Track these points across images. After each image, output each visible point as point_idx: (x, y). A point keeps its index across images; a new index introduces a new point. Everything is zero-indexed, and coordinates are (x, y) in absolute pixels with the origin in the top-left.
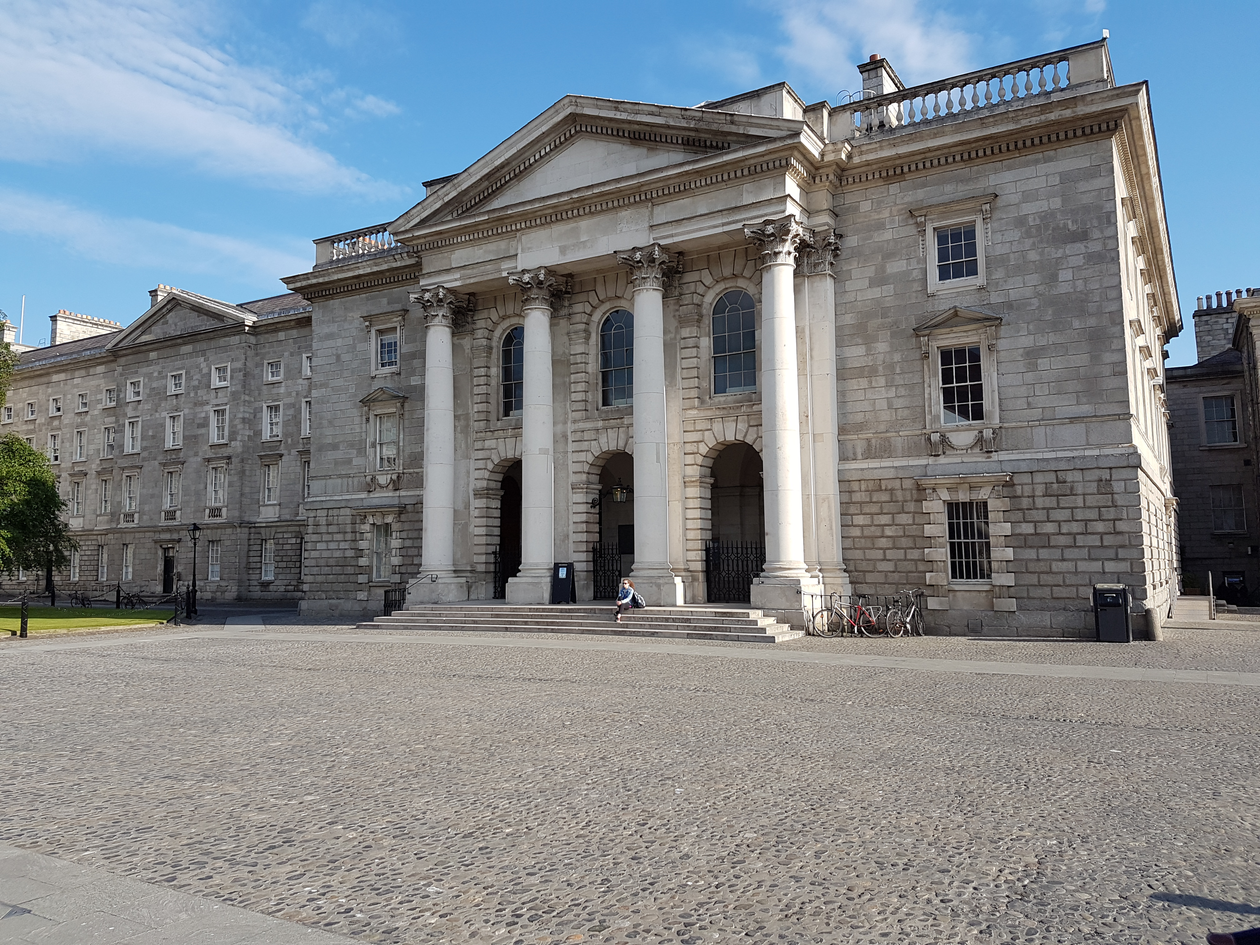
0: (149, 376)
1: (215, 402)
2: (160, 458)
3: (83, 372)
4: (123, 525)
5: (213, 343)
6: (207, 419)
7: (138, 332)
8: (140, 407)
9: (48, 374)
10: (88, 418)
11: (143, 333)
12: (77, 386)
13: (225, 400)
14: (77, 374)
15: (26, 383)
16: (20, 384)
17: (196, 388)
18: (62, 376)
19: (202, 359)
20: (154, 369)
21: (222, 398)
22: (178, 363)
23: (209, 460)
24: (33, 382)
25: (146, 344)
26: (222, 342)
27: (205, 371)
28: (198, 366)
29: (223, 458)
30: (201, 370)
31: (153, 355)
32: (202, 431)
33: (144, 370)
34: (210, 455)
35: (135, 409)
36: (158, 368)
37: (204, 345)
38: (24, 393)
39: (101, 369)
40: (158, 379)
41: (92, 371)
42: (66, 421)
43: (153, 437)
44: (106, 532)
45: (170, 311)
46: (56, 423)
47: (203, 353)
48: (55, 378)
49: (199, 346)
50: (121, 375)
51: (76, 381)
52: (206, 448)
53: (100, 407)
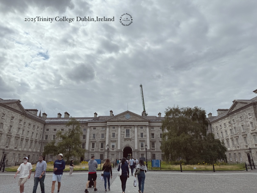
0: (235, 118)
1: (250, 121)
2: (242, 134)
3: (224, 119)
4: (238, 149)
5: (246, 109)
6: (249, 124)
7: (231, 110)
8: (235, 124)
9: (218, 121)
10: (226, 128)
11: (232, 110)
12: (223, 122)
13: (252, 120)
14: (223, 120)
15: (215, 123)
16: (214, 123)
17: (245, 119)
18: (220, 121)
19: (245, 112)
21: (251, 120)
22: (240, 114)
23: (252, 133)
24: (216, 123)
25: (233, 112)
26: (248, 108)
27: (246, 115)
28: (244, 114)
29: (254, 133)
30: (245, 115)
31: (235, 114)
32: (249, 127)
33: (234, 117)
34: (252, 132)
35: (234, 125)
36: (237, 116)
37: (245, 110)
38: (215, 125)
39: (226, 118)
40: (237, 118)
41: (225, 119)
42: (223, 129)
43: (239, 130)
44: (235, 150)
45: (236, 104)
46: (221, 130)
47: (245, 111)
48: (219, 121)
49: (244, 110)
50: (230, 119)
51: (223, 121)
52: (251, 131)
53: (228, 125)
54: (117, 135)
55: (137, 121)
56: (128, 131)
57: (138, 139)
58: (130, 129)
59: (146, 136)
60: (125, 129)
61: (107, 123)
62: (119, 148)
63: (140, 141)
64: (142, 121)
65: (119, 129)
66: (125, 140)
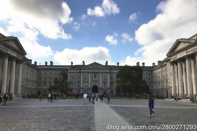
2: (166, 79)
10: (159, 75)
12: (158, 71)
20: (164, 68)
31: (164, 67)
35: (163, 73)
38: (154, 72)
41: (159, 69)
43: (165, 77)
44: (162, 89)
50: (161, 69)
53: (160, 73)
54: (88, 78)
55: (102, 70)
56: (95, 76)
57: (102, 81)
58: (97, 75)
59: (107, 79)
60: (94, 75)
61: (82, 70)
62: (90, 86)
63: (103, 82)
64: (105, 69)
65: (90, 74)
66: (94, 81)
